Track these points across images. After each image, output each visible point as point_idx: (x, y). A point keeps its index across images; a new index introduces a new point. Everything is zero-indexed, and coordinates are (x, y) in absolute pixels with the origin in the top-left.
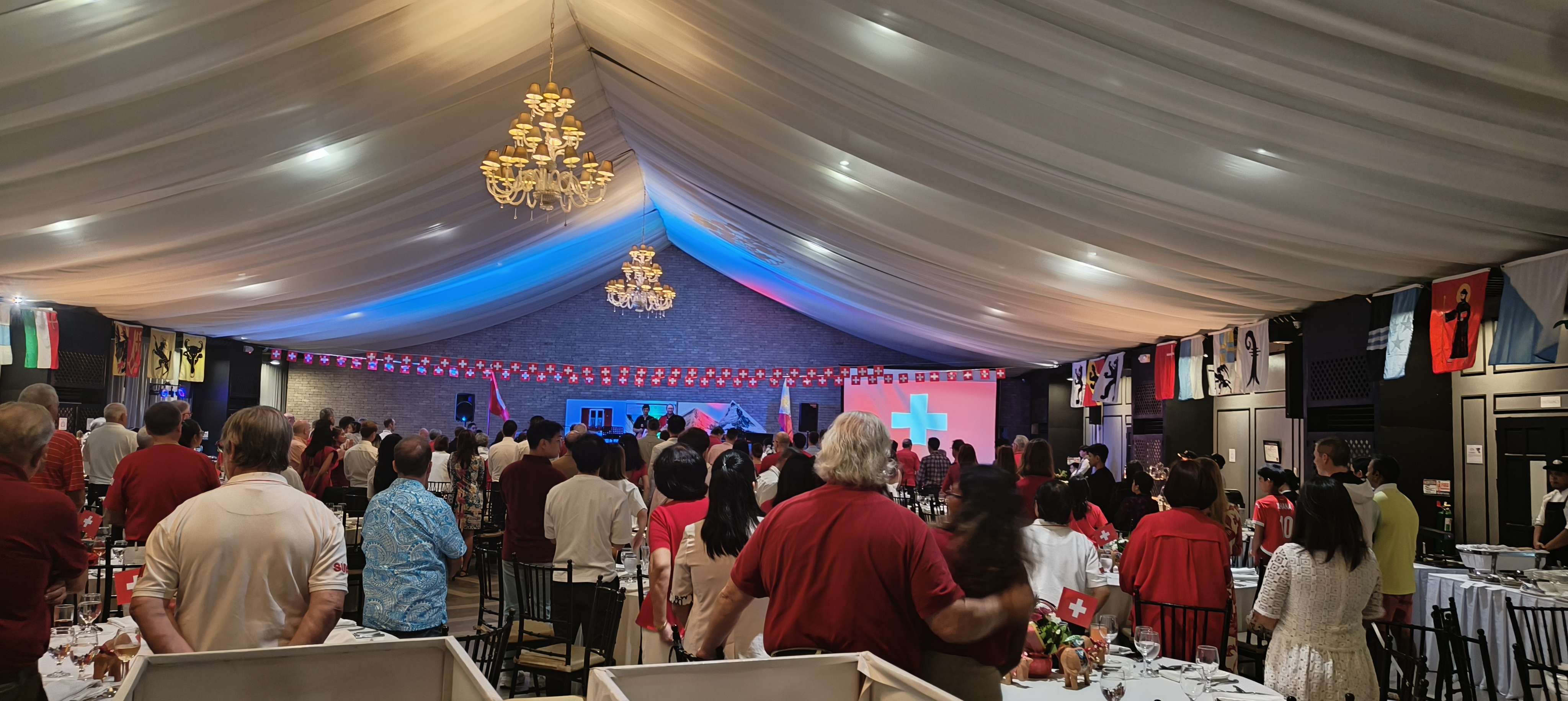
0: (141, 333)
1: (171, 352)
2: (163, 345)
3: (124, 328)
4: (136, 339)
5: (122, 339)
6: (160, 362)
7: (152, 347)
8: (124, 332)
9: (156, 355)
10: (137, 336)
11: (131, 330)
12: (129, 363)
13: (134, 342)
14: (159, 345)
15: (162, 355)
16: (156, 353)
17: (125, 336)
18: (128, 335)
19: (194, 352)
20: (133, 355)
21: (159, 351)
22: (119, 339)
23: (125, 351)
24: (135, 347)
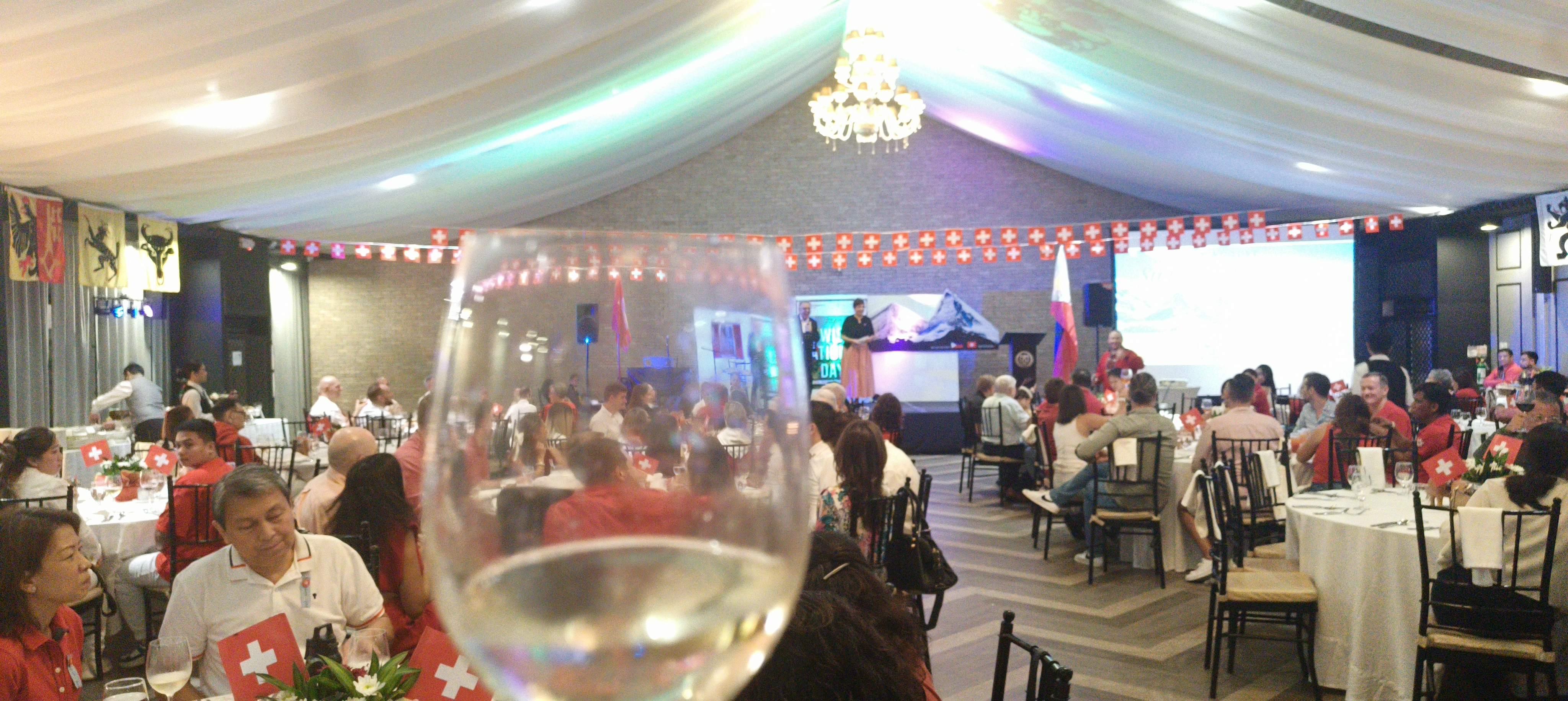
0: (59, 210)
1: (118, 245)
2: (102, 232)
3: (25, 199)
4: (50, 220)
5: (24, 219)
6: (101, 260)
7: (83, 234)
8: (27, 207)
9: (90, 248)
10: (53, 216)
11: (41, 204)
12: (42, 261)
13: (49, 225)
14: (95, 233)
15: (103, 249)
16: (92, 244)
17: (29, 213)
18: (34, 211)
19: (158, 243)
20: (49, 246)
21: (98, 240)
22: (18, 217)
23: (34, 238)
24: (51, 233)
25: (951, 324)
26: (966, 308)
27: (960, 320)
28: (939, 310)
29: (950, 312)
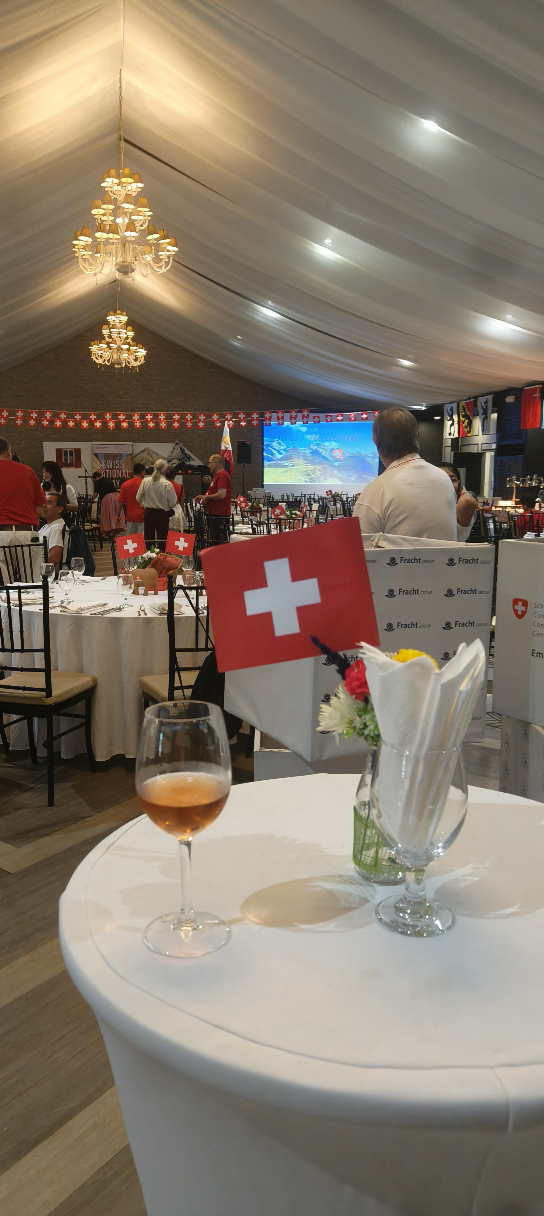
25: (178, 460)
26: (187, 452)
27: (184, 458)
28: (172, 452)
29: (178, 452)
